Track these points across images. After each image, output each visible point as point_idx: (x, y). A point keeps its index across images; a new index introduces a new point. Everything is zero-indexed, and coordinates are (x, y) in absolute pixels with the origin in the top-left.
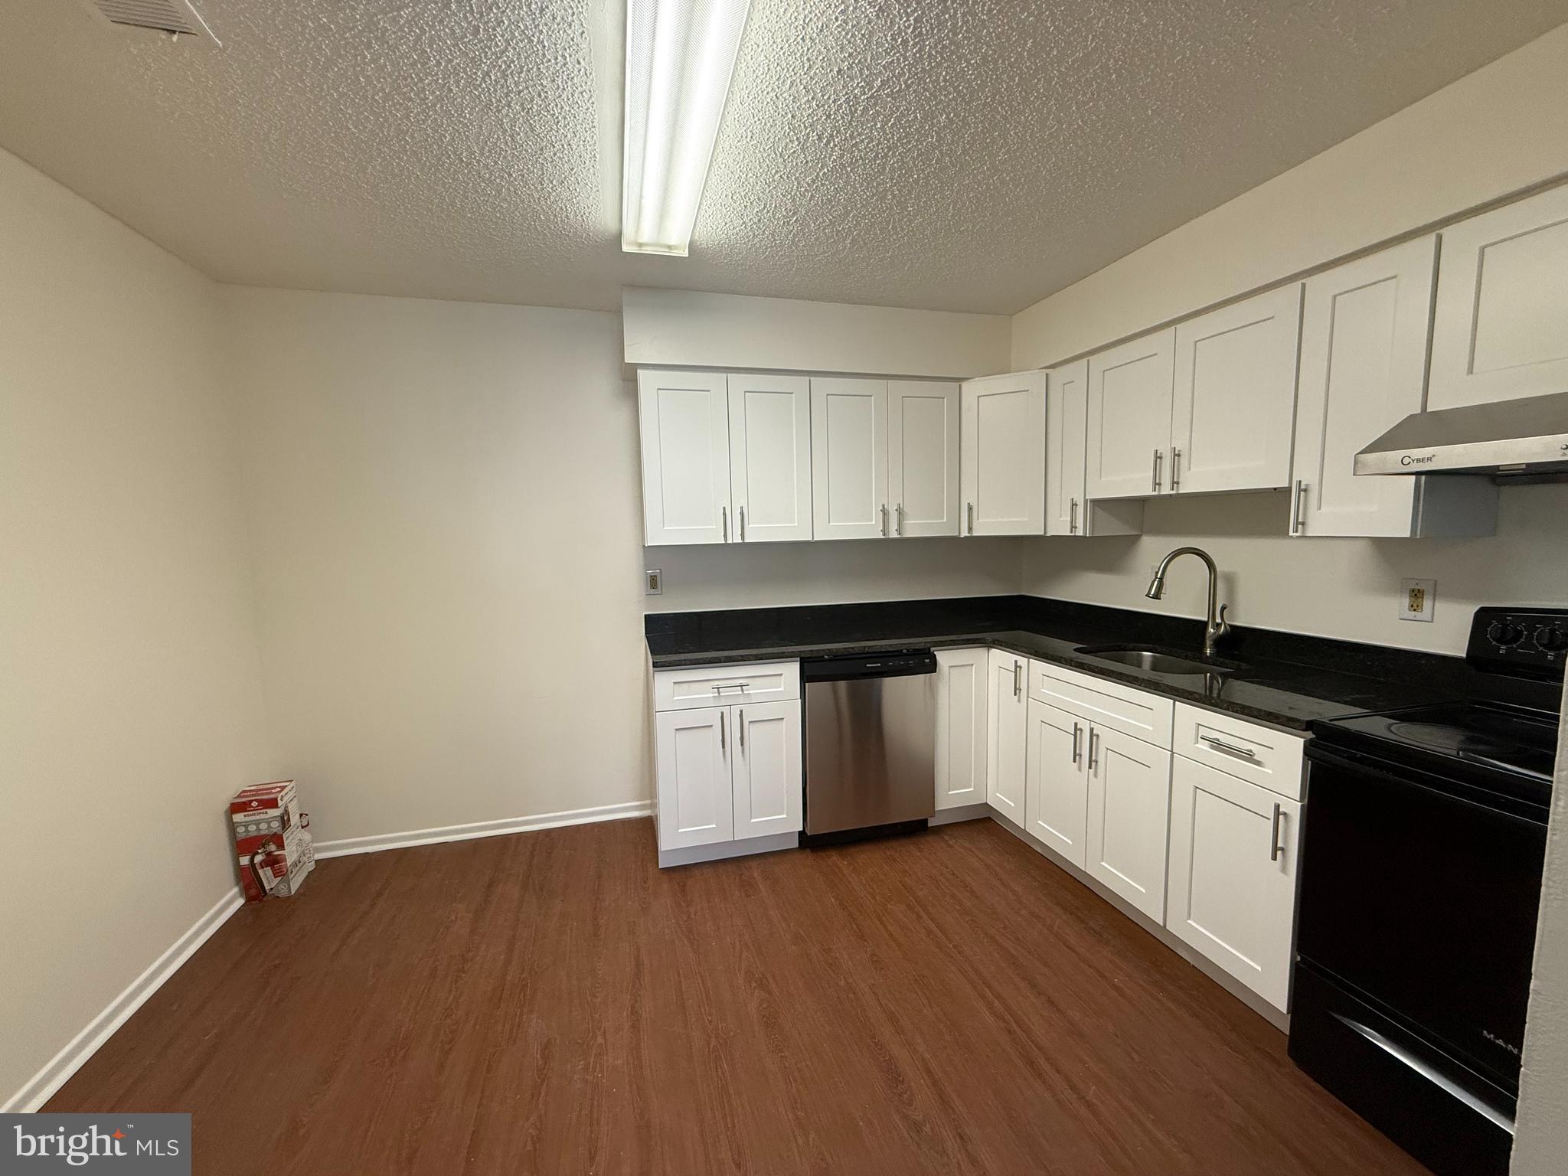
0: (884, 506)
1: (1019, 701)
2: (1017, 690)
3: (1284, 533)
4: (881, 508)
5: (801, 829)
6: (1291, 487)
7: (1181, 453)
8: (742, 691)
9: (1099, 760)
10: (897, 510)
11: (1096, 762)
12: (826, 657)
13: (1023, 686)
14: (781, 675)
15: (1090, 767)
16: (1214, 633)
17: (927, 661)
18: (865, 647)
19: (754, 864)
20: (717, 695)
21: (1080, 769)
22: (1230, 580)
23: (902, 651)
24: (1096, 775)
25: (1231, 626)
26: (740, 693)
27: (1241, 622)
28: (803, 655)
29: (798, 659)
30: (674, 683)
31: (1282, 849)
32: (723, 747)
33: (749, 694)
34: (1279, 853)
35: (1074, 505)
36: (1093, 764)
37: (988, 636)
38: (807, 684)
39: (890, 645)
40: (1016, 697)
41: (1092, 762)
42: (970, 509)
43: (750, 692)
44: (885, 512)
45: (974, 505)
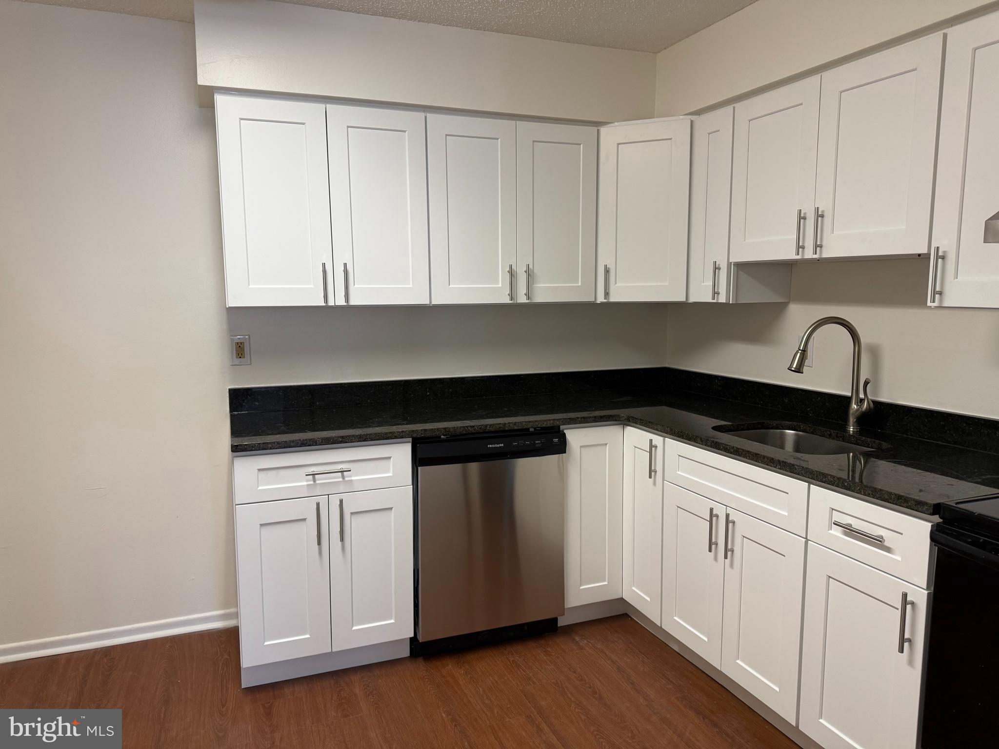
0: (511, 266)
1: (655, 484)
2: (652, 472)
3: (922, 303)
4: (508, 269)
5: (412, 635)
6: (930, 254)
7: (825, 214)
8: (343, 477)
9: (735, 549)
10: (526, 272)
11: (732, 551)
12: (442, 437)
13: (659, 468)
14: (390, 458)
15: (726, 557)
16: (857, 410)
17: (556, 440)
18: (486, 426)
19: (355, 678)
20: (312, 482)
21: (716, 559)
22: (875, 353)
23: (528, 429)
24: (732, 566)
25: (874, 402)
26: (341, 479)
27: (884, 398)
28: (415, 435)
29: (410, 439)
30: (259, 470)
31: (909, 640)
32: (319, 543)
33: (351, 480)
34: (906, 645)
35: (716, 268)
36: (729, 553)
37: (624, 412)
38: (419, 468)
39: (515, 424)
40: (652, 480)
41: (728, 551)
42: (607, 271)
43: (353, 478)
44: (512, 273)
45: (612, 267)
